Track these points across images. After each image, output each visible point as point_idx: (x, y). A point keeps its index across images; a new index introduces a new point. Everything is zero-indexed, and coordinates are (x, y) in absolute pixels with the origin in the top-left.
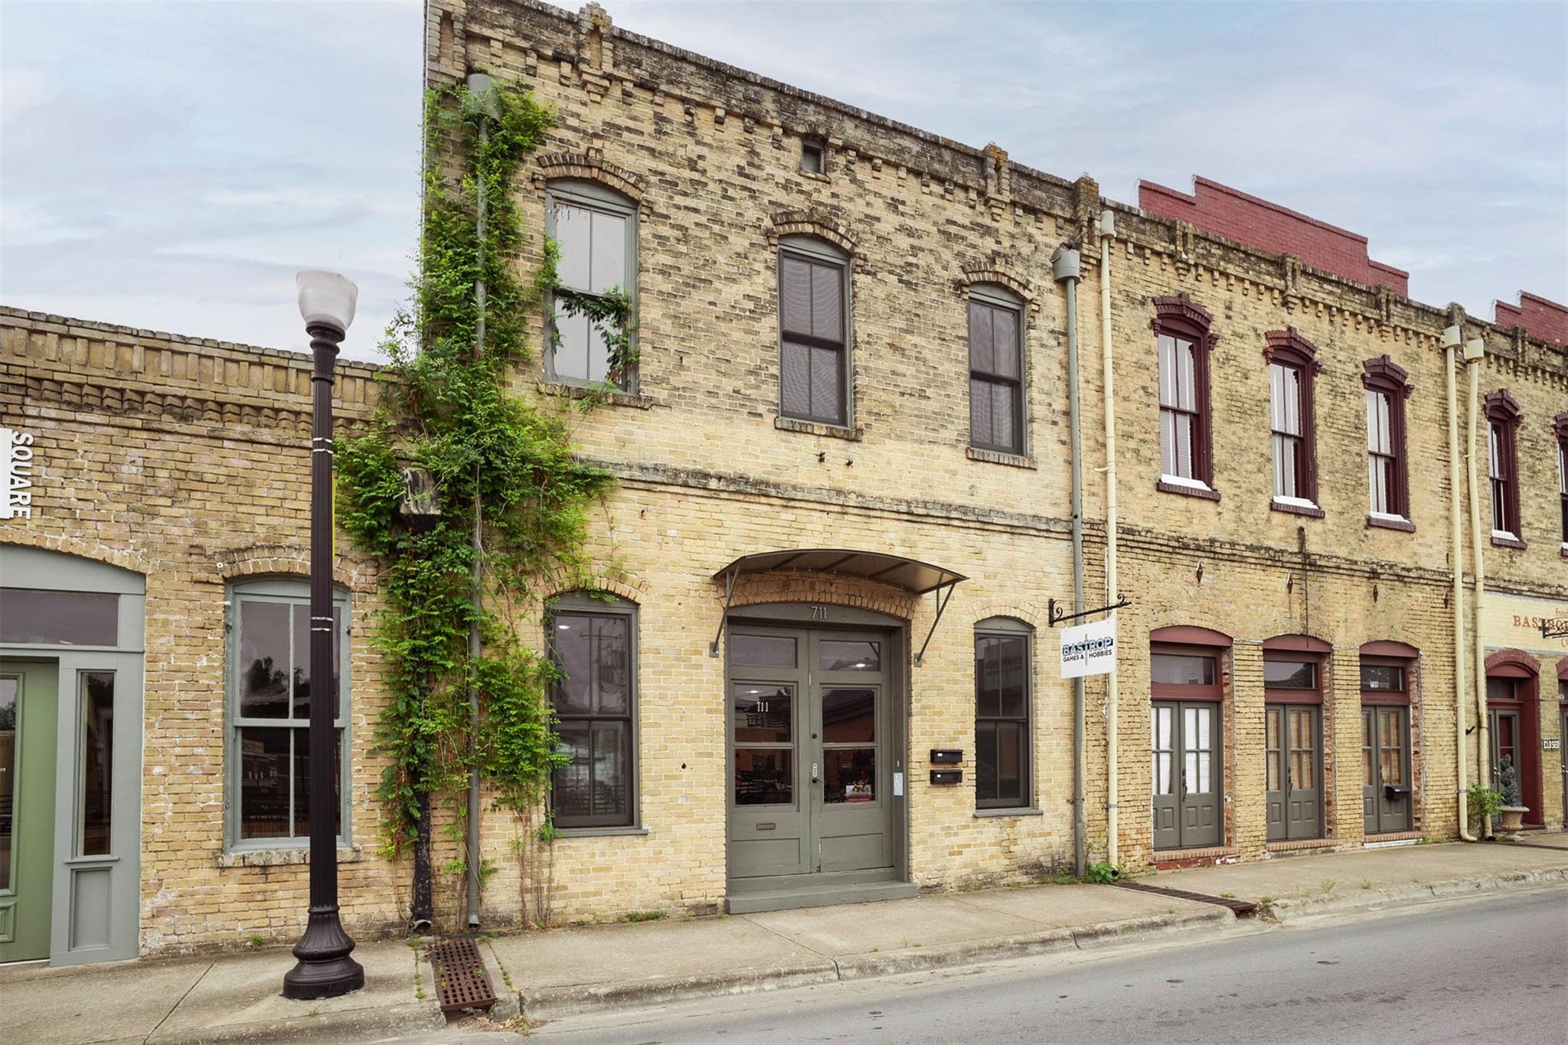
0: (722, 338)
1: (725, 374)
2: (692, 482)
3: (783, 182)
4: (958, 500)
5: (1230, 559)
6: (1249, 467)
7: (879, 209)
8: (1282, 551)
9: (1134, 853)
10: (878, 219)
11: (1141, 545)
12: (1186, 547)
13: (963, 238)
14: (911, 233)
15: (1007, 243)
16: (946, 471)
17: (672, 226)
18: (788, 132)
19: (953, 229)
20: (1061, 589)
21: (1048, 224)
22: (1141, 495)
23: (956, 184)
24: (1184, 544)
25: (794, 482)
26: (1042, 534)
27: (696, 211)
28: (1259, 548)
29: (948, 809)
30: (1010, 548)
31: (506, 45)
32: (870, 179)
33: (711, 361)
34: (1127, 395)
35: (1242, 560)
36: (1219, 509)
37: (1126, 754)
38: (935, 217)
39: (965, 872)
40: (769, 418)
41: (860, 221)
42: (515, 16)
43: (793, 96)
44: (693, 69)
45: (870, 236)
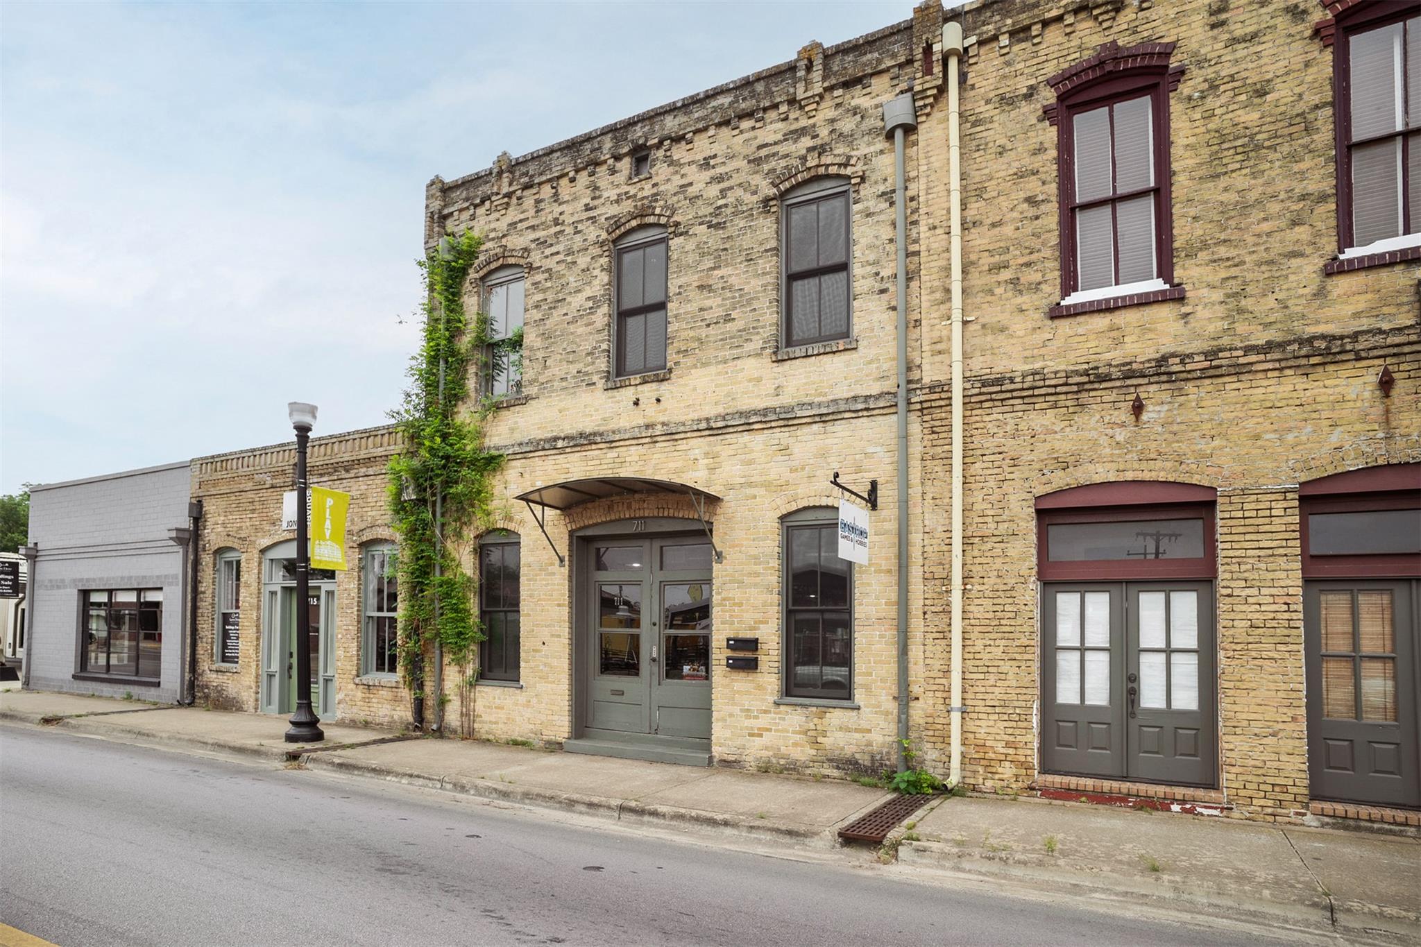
0: (571, 337)
1: (571, 362)
2: (547, 446)
3: (616, 197)
4: (761, 404)
5: (1212, 373)
6: (1266, 227)
7: (692, 173)
8: (1355, 336)
9: (1000, 770)
10: (691, 184)
11: (1015, 394)
12: (1106, 378)
13: (774, 155)
14: (720, 179)
15: (824, 132)
16: (750, 381)
17: (543, 272)
18: (617, 158)
19: (763, 152)
20: (890, 467)
21: (879, 84)
22: (1021, 333)
23: (765, 110)
24: (1097, 376)
25: (616, 427)
26: (860, 414)
27: (558, 253)
28: (1282, 345)
29: (748, 693)
30: (821, 437)
31: (460, 211)
32: (685, 153)
33: (563, 356)
34: (998, 219)
35: (1239, 371)
36: (1185, 309)
37: (988, 649)
38: (745, 151)
39: (765, 754)
40: (601, 384)
41: (675, 194)
42: (468, 189)
43: (625, 127)
44: (559, 154)
45: (683, 203)
